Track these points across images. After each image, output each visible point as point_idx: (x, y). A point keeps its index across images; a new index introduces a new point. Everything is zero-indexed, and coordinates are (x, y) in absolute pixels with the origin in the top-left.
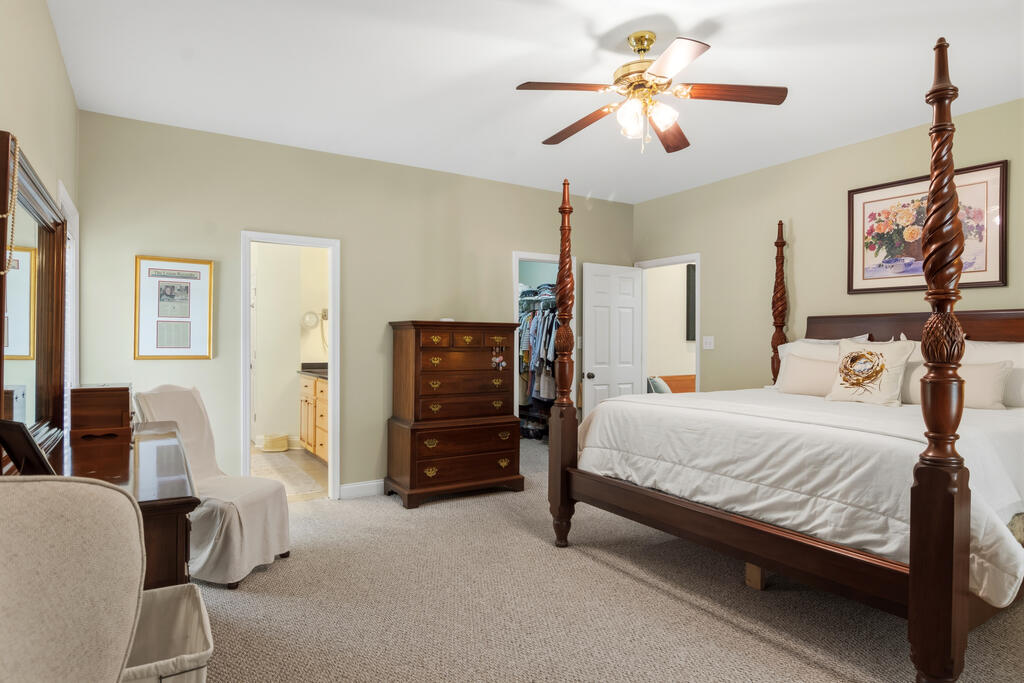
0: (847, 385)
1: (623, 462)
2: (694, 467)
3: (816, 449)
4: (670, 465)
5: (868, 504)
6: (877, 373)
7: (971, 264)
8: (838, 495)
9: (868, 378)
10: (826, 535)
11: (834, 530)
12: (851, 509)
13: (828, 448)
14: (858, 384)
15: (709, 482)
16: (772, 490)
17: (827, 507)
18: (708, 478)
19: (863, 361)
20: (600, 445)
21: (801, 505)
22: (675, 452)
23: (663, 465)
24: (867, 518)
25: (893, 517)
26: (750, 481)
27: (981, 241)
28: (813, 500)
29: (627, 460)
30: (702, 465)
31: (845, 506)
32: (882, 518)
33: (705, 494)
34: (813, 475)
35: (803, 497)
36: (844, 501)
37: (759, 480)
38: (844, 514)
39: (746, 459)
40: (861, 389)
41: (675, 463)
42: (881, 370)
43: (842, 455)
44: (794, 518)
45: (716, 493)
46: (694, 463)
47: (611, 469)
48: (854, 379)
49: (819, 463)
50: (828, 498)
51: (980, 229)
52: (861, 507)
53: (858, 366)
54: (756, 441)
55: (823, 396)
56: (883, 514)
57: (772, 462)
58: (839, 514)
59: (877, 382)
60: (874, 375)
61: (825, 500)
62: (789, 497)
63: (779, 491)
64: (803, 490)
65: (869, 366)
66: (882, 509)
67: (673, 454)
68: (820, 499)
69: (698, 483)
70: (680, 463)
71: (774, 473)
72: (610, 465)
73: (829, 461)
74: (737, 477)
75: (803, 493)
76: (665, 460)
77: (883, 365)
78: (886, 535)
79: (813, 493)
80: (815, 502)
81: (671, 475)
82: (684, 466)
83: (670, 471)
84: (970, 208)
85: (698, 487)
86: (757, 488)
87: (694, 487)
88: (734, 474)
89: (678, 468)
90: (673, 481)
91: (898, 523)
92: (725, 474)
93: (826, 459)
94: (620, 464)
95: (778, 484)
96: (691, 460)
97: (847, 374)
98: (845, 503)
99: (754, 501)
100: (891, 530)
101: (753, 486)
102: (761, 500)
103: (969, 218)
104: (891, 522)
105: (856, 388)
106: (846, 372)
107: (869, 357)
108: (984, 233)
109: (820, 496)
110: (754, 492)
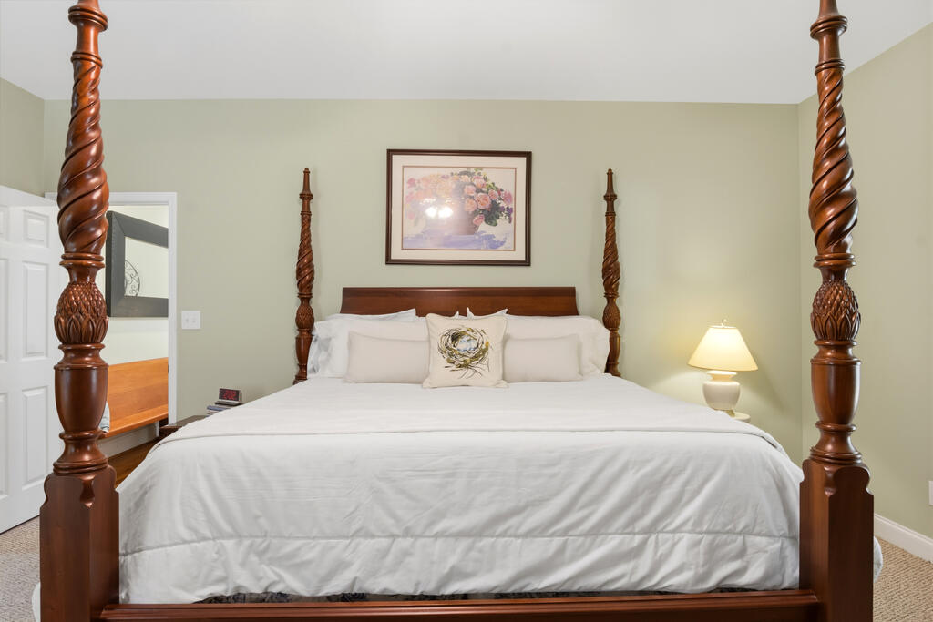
0: (454, 367)
1: (254, 558)
2: (436, 536)
3: (648, 468)
4: (384, 542)
5: (725, 525)
6: (484, 351)
7: (502, 243)
8: (691, 523)
9: (476, 357)
10: (686, 584)
11: (696, 573)
12: (707, 539)
13: (666, 462)
14: (466, 366)
15: (474, 554)
16: (589, 540)
17: (674, 545)
18: (470, 549)
19: (466, 338)
20: (186, 535)
21: (636, 552)
22: (394, 516)
23: (367, 546)
24: (726, 543)
25: (751, 534)
26: (552, 535)
27: (510, 222)
28: (653, 538)
29: (261, 554)
30: (455, 530)
31: (700, 536)
32: (740, 539)
33: (467, 576)
34: (648, 506)
35: (638, 539)
36: (698, 530)
37: (565, 532)
38: (702, 548)
39: (541, 502)
40: (470, 372)
41: (394, 536)
42: (487, 348)
43: (685, 469)
44: (633, 572)
45: (490, 570)
46: (438, 528)
47: (222, 580)
48: (460, 360)
49: (654, 485)
50: (674, 531)
51: (510, 211)
52: (718, 532)
53: (462, 345)
54: (555, 470)
55: (420, 382)
56: (740, 533)
57: (585, 498)
58: (696, 550)
59: (485, 362)
60: (480, 354)
61: (671, 535)
62: (621, 544)
63: (600, 538)
64: (637, 530)
65: (474, 344)
66: (740, 527)
67: (390, 522)
68: (661, 535)
69: (453, 560)
70: (407, 533)
71: (590, 515)
72: (219, 573)
73: (668, 480)
74: (527, 535)
75: (639, 533)
76: (373, 536)
77: (488, 343)
78: (745, 559)
79: (650, 530)
80: (657, 542)
81: (390, 559)
82: (417, 537)
83: (384, 553)
84: (502, 190)
85: (453, 568)
86: (565, 542)
87: (446, 570)
88: (523, 529)
89: (404, 543)
90: (392, 571)
91: (758, 539)
92: (503, 535)
93: (665, 478)
94: (243, 564)
95: (598, 531)
96: (432, 524)
97: (451, 355)
98: (701, 533)
99: (562, 564)
100: (750, 551)
101: (557, 541)
102: (573, 559)
103: (501, 199)
104: (751, 539)
105: (463, 371)
106: (450, 354)
107: (471, 334)
108: (512, 215)
109: (662, 531)
110: (561, 550)
